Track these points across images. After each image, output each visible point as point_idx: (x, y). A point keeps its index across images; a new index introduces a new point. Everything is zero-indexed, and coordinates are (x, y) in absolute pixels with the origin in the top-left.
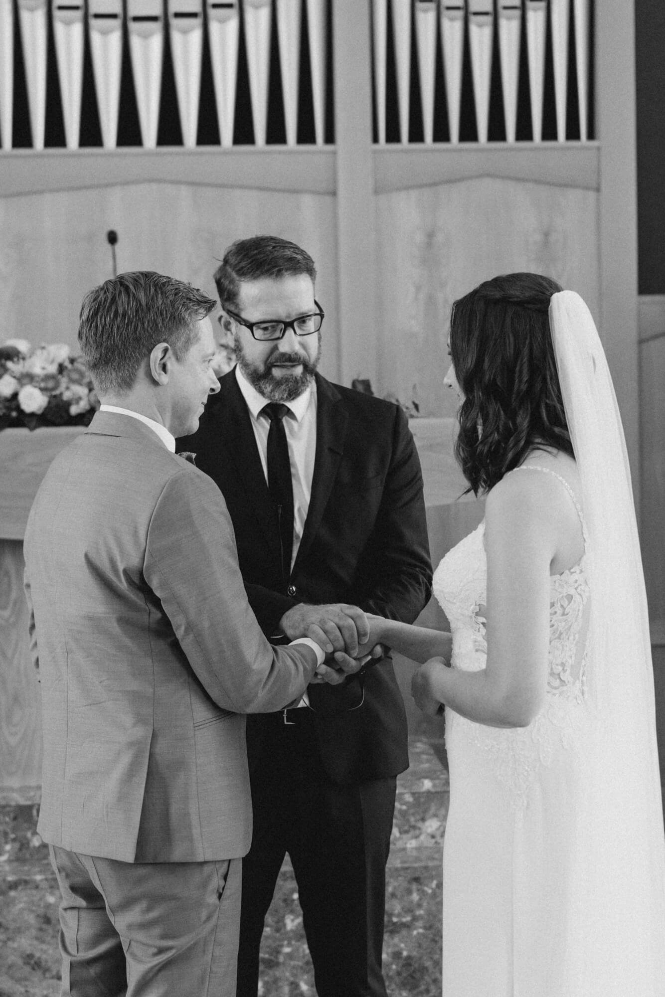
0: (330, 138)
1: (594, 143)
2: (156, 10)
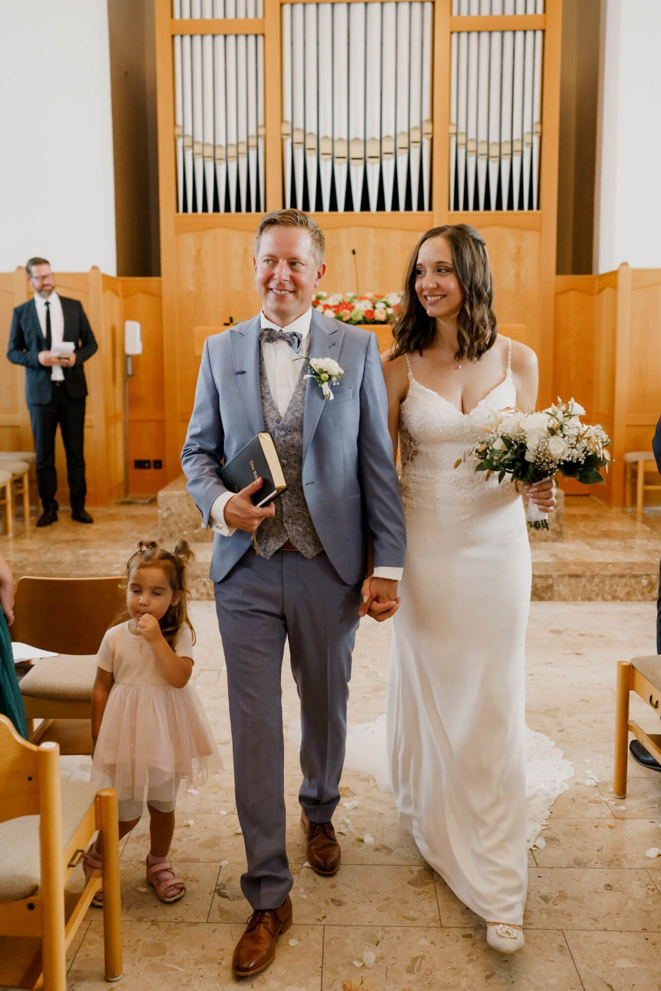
0: (430, 209)
1: (539, 212)
2: (361, 155)
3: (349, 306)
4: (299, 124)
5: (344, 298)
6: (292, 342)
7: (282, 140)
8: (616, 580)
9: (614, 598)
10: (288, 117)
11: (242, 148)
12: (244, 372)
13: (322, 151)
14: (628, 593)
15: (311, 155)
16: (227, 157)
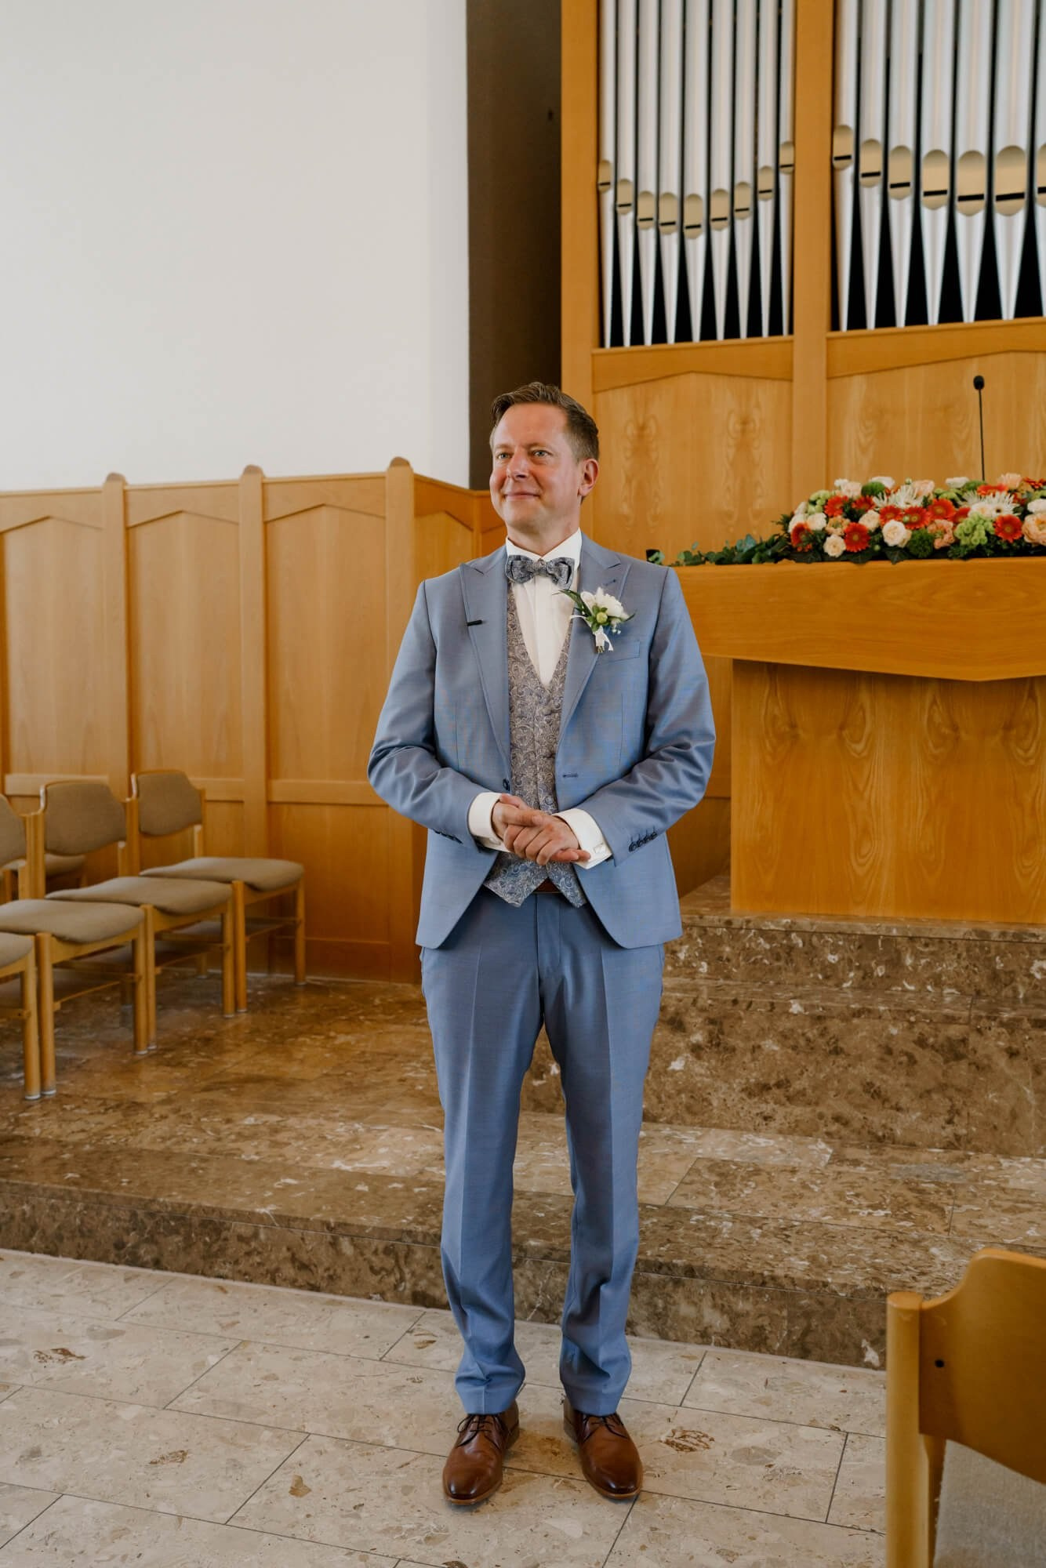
2: (1021, 187)
3: (955, 509)
4: (873, 129)
5: (939, 490)
6: (557, 574)
7: (833, 171)
10: (847, 117)
11: (744, 199)
12: (479, 622)
13: (926, 186)
15: (900, 198)
16: (708, 220)
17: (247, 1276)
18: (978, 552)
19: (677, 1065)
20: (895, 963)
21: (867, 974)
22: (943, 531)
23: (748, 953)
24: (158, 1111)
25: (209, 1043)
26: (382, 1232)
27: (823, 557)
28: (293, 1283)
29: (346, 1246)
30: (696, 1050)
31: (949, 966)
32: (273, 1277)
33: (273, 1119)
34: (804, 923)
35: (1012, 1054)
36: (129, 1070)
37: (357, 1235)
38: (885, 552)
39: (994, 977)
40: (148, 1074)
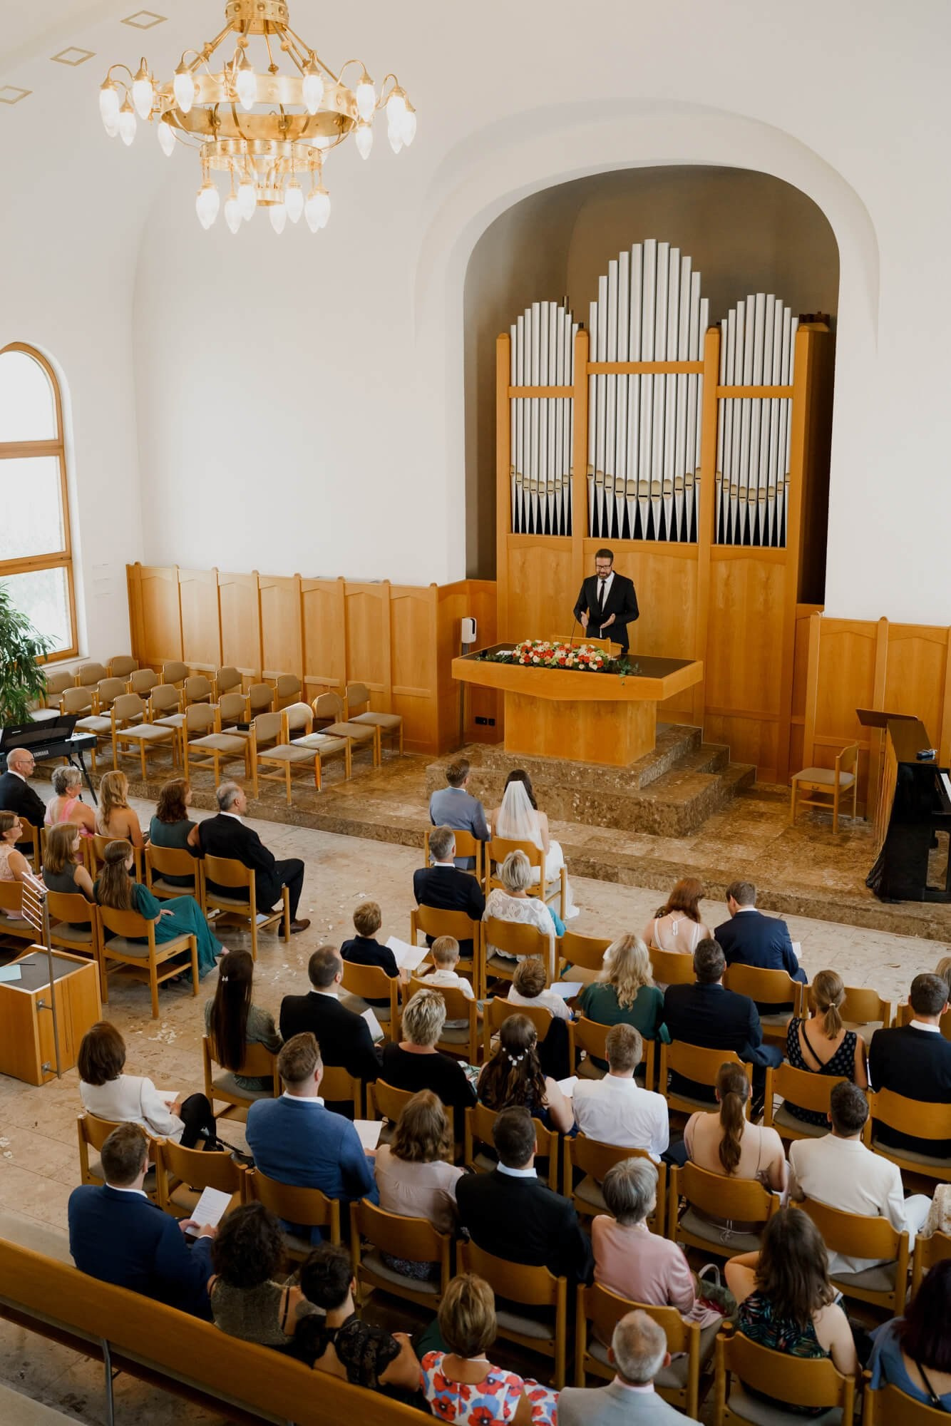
1: (789, 548)
2: (647, 494)
4: (601, 468)
7: (588, 480)
8: (657, 877)
9: (656, 888)
10: (592, 462)
11: (558, 485)
13: (617, 490)
14: (665, 887)
15: (609, 492)
17: (367, 838)
18: (554, 667)
19: (482, 793)
20: (540, 769)
21: (533, 771)
22: (548, 660)
23: (505, 764)
24: (350, 798)
25: (368, 777)
26: (396, 829)
27: (519, 664)
28: (377, 839)
29: (388, 831)
30: (486, 789)
31: (552, 771)
32: (372, 838)
33: (379, 801)
34: (518, 756)
35: (558, 795)
36: (344, 785)
37: (390, 829)
38: (533, 664)
39: (563, 774)
40: (349, 786)
